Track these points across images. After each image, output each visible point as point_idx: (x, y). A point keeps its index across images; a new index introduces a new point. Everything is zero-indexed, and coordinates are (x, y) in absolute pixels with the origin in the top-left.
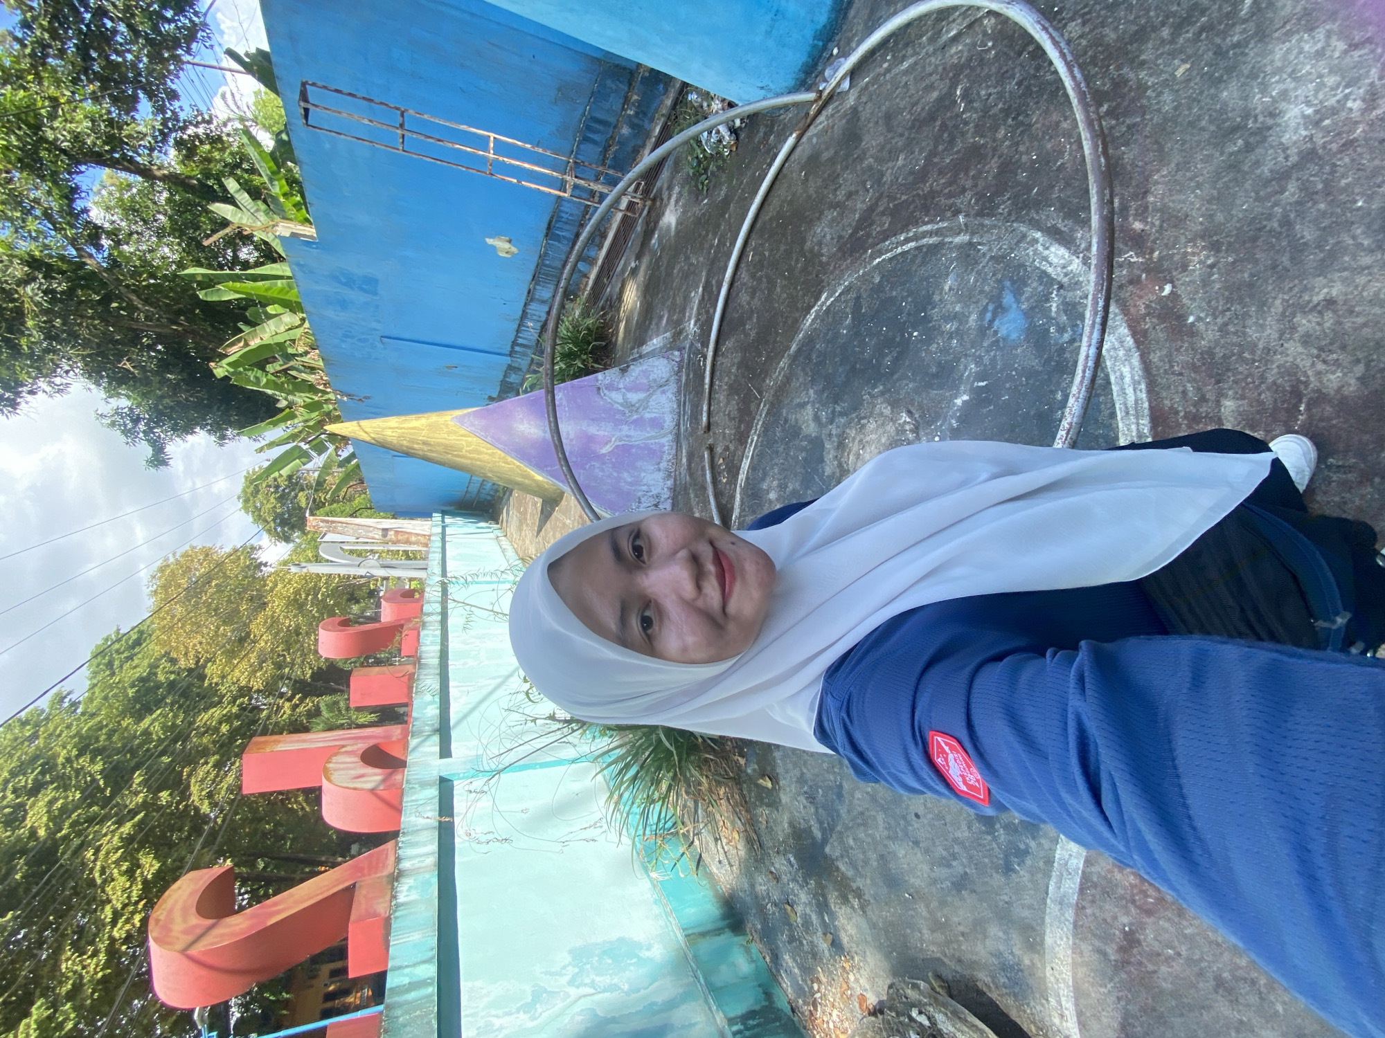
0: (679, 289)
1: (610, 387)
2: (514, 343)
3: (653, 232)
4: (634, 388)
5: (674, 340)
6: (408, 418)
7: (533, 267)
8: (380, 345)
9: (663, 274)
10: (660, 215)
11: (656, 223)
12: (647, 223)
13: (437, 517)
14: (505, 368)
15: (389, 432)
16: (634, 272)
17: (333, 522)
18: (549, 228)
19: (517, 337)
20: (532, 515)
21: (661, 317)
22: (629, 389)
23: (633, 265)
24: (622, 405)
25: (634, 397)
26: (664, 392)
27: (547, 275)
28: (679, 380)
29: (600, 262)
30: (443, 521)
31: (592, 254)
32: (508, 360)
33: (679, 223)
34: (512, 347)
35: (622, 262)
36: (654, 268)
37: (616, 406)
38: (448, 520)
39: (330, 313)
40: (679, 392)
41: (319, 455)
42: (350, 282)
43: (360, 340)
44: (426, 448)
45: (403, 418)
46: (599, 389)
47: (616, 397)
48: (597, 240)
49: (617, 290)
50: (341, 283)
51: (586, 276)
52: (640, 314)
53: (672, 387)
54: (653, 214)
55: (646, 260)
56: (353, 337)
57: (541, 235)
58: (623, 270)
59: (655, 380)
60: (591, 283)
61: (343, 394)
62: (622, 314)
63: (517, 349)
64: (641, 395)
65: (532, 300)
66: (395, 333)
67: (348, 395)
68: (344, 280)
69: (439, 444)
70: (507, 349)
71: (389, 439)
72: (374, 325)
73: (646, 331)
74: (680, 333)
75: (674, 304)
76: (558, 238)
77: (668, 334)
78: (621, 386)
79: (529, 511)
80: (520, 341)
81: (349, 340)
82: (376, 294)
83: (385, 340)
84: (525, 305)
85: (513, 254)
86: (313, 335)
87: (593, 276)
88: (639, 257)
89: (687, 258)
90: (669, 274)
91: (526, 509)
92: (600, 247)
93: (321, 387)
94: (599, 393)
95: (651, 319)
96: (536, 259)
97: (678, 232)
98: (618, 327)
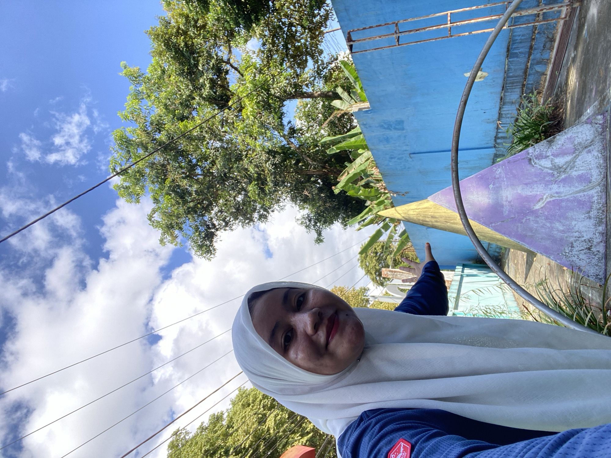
0: (602, 64)
1: (540, 157)
2: (496, 138)
3: (584, 25)
4: (563, 153)
5: (601, 107)
6: (422, 202)
7: (500, 81)
8: (410, 160)
9: (591, 55)
10: (587, 11)
11: (585, 17)
12: (580, 20)
13: (459, 269)
14: (492, 157)
15: (411, 212)
16: (574, 59)
18: (508, 50)
19: (497, 132)
20: (522, 265)
21: (591, 90)
22: (556, 155)
23: (573, 55)
24: (551, 169)
25: (560, 161)
26: (589, 152)
27: (513, 83)
28: (604, 139)
29: (553, 60)
30: (463, 272)
31: (545, 56)
32: (492, 151)
33: (599, 12)
34: (495, 141)
35: (566, 55)
36: (586, 52)
37: (546, 170)
38: (467, 271)
39: (381, 147)
40: (604, 148)
41: (386, 231)
42: (388, 126)
43: (399, 159)
44: (433, 220)
45: (420, 202)
46: (530, 160)
47: (546, 163)
48: (548, 45)
49: (564, 77)
50: (385, 128)
51: (544, 74)
52: (578, 93)
53: (598, 146)
54: (583, 11)
55: (580, 49)
56: (395, 158)
57: (503, 58)
58: (567, 61)
59: (580, 144)
60: (548, 77)
61: (394, 192)
62: (568, 95)
63: (499, 141)
64: (568, 158)
65: (504, 104)
66: (417, 150)
67: (397, 193)
68: (386, 126)
69: (441, 217)
70: (492, 143)
71: (412, 217)
72: (405, 148)
73: (582, 104)
74: (604, 99)
75: (599, 77)
76: (516, 55)
77: (596, 103)
78: (549, 154)
79: (520, 262)
80: (500, 135)
81: (393, 160)
82: (403, 129)
83: (412, 155)
84: (500, 109)
85: (484, 77)
86: (375, 161)
87: (549, 73)
88: (576, 48)
89: (605, 38)
90: (595, 55)
91: (518, 261)
92: (551, 49)
93: (382, 191)
94: (530, 163)
95: (586, 93)
96: (501, 75)
97: (599, 18)
98: (566, 105)
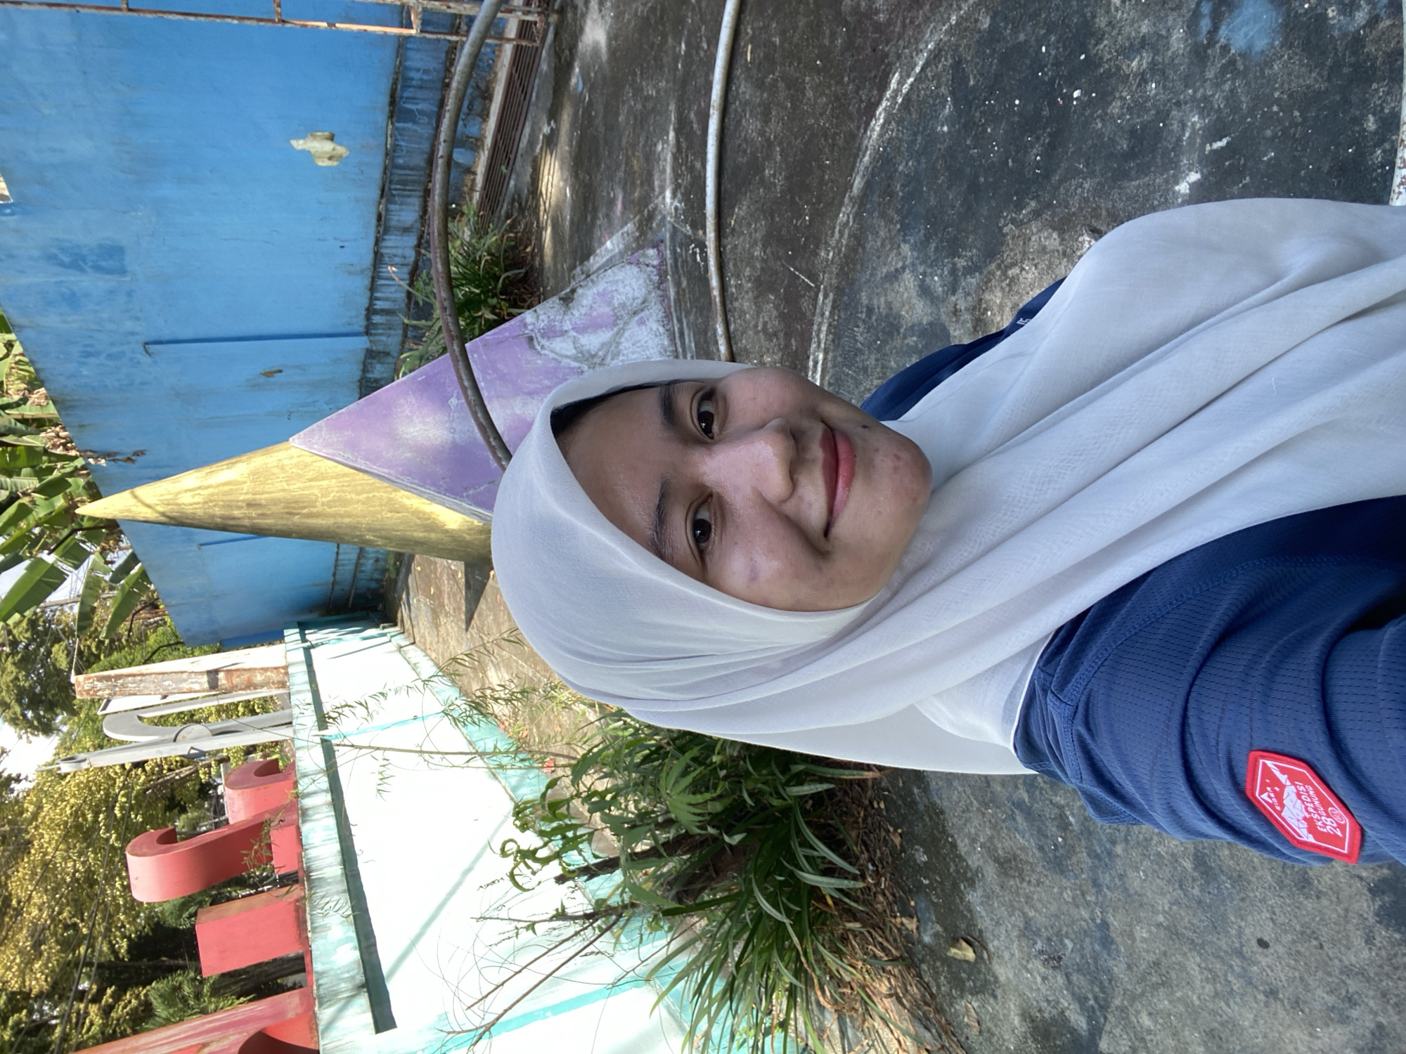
0: (634, 146)
1: (551, 332)
2: (370, 311)
3: (570, 66)
4: (591, 326)
5: (643, 233)
6: (214, 467)
7: (377, 174)
8: (145, 359)
9: (602, 129)
10: (578, 33)
11: (573, 48)
12: (557, 53)
13: (292, 634)
14: (361, 356)
15: (186, 499)
16: (551, 141)
17: (118, 677)
18: (393, 102)
19: (372, 299)
20: (452, 595)
21: (611, 203)
22: (582, 330)
23: (546, 130)
24: (575, 359)
25: (592, 341)
26: (642, 322)
27: (404, 183)
28: (664, 297)
29: (488, 142)
30: (304, 640)
31: (473, 130)
32: (362, 343)
33: (612, 37)
34: (368, 318)
35: (527, 130)
36: (584, 124)
37: (565, 362)
38: (313, 636)
39: (52, 320)
40: (668, 316)
41: (76, 567)
42: (76, 261)
43: (110, 356)
44: (253, 513)
45: (207, 470)
46: (531, 339)
47: (562, 346)
48: (477, 105)
49: (528, 178)
50: (62, 264)
51: (470, 171)
52: (573, 209)
53: (655, 312)
54: (565, 36)
55: (566, 117)
56: (97, 354)
57: (381, 118)
58: (532, 143)
59: (623, 305)
60: (480, 180)
61: (98, 455)
62: (543, 217)
63: (377, 319)
64: (605, 336)
65: (387, 230)
66: (167, 334)
67: (108, 455)
68: (66, 259)
69: (275, 502)
70: (360, 324)
71: (189, 510)
72: (129, 325)
73: (590, 231)
74: (651, 217)
75: (630, 173)
76: (410, 116)
77: (630, 227)
78: (567, 326)
79: (446, 589)
80: (379, 305)
81: (93, 360)
82: (123, 271)
83: (152, 348)
84: (377, 242)
85: (339, 158)
86: (32, 363)
87: (481, 169)
88: (554, 114)
89: (638, 91)
90: (611, 127)
91: (438, 589)
92: (485, 115)
93: (59, 451)
94: (532, 347)
95: (595, 210)
96: (378, 160)
97: (612, 51)
98: (540, 239)
